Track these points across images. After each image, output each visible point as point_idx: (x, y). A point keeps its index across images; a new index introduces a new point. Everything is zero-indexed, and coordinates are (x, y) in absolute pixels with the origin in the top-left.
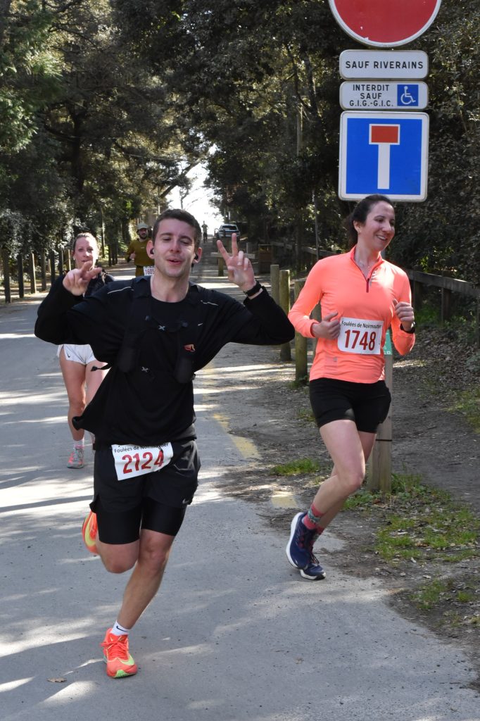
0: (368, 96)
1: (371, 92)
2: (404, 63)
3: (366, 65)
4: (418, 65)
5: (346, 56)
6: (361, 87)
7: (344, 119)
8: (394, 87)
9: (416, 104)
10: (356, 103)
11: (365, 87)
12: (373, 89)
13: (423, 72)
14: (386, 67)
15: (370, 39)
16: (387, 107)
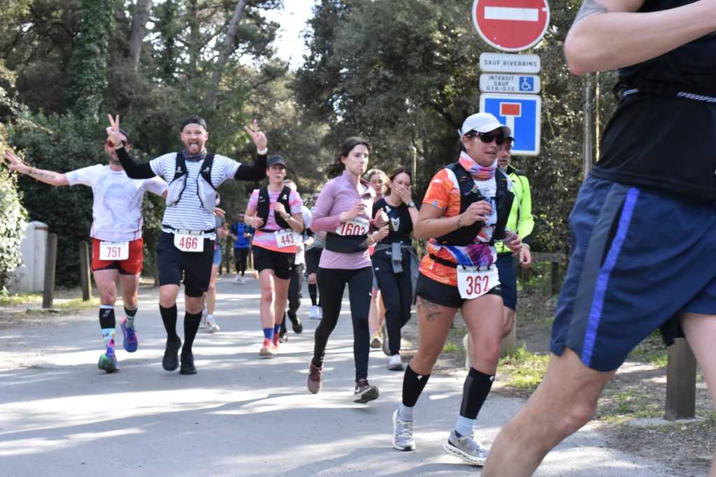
0: (500, 84)
1: (501, 81)
2: (524, 62)
3: (498, 63)
4: (533, 65)
5: (484, 57)
6: (495, 78)
7: (483, 98)
8: (517, 78)
9: (532, 90)
10: (491, 88)
11: (497, 78)
12: (503, 79)
13: (537, 69)
14: (511, 64)
15: (501, 46)
16: (512, 92)
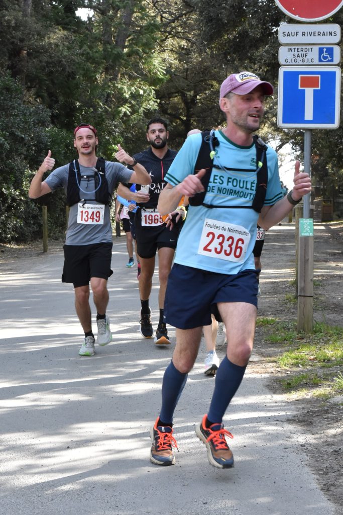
0: (298, 56)
1: (300, 53)
2: (324, 32)
3: (297, 34)
4: (333, 34)
5: (283, 27)
6: (293, 50)
7: (281, 71)
8: (316, 49)
9: (332, 61)
10: (289, 60)
11: (296, 50)
12: (302, 50)
13: (337, 39)
14: (311, 35)
15: (299, 16)
16: (311, 63)
